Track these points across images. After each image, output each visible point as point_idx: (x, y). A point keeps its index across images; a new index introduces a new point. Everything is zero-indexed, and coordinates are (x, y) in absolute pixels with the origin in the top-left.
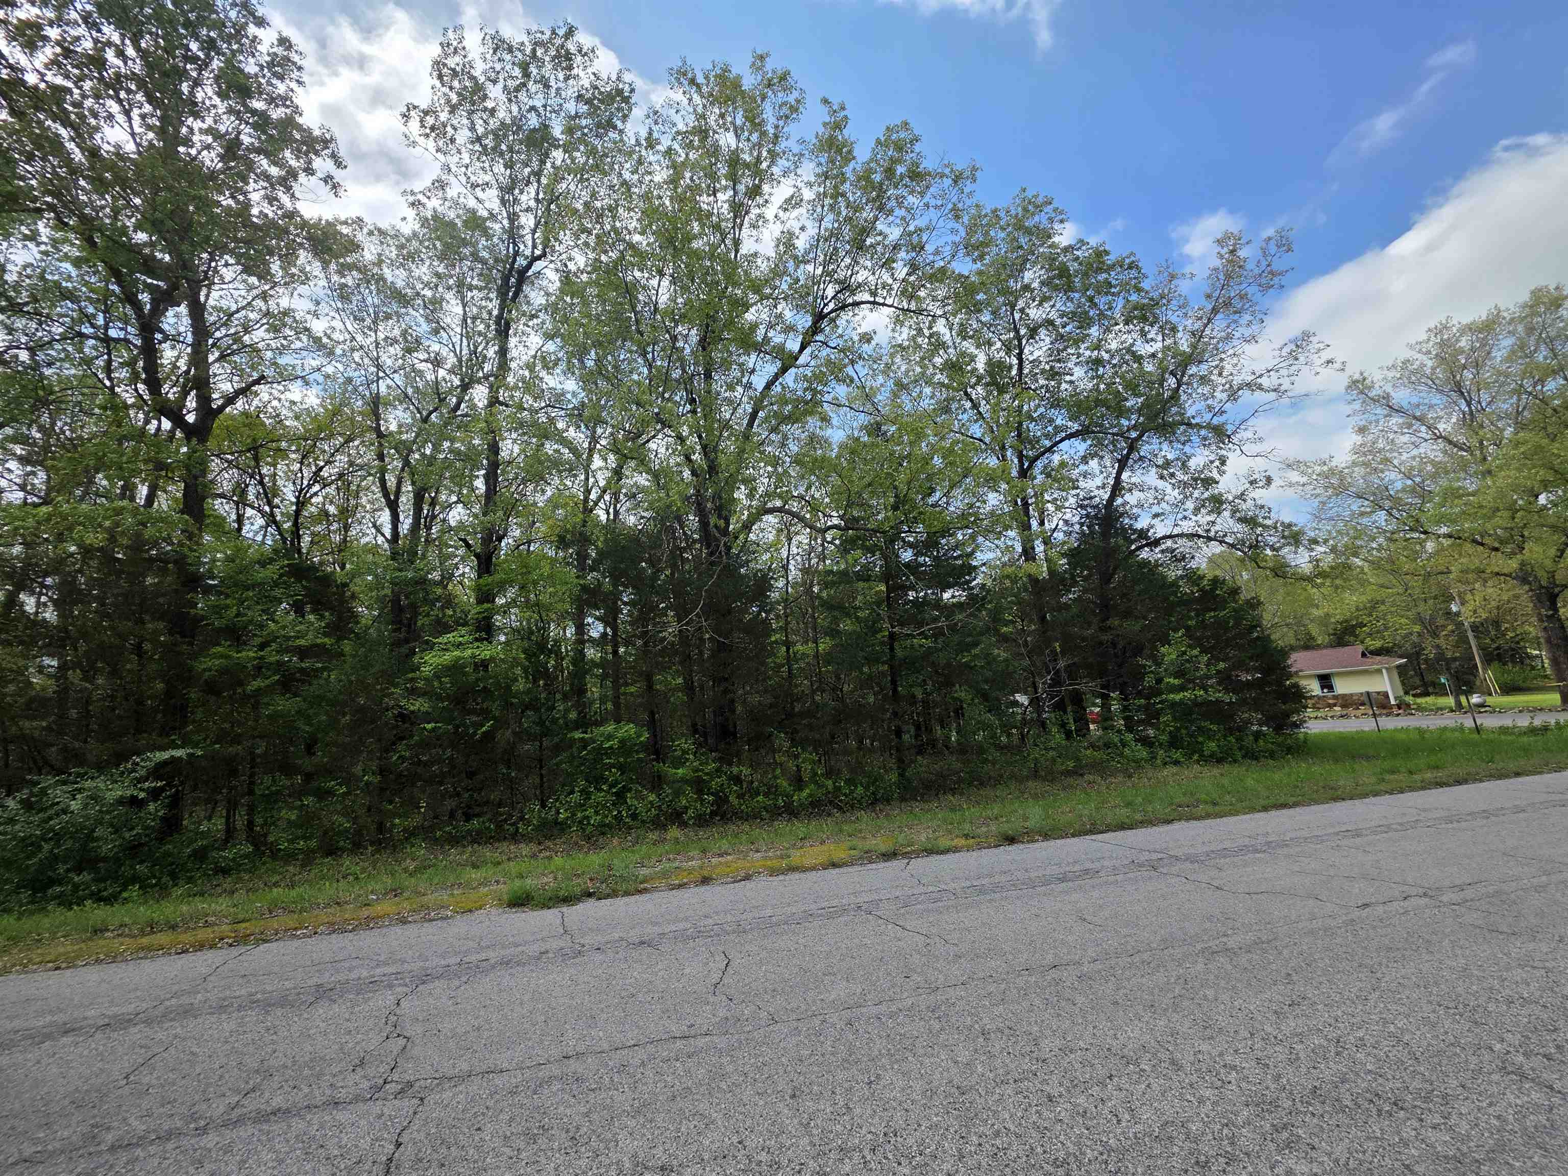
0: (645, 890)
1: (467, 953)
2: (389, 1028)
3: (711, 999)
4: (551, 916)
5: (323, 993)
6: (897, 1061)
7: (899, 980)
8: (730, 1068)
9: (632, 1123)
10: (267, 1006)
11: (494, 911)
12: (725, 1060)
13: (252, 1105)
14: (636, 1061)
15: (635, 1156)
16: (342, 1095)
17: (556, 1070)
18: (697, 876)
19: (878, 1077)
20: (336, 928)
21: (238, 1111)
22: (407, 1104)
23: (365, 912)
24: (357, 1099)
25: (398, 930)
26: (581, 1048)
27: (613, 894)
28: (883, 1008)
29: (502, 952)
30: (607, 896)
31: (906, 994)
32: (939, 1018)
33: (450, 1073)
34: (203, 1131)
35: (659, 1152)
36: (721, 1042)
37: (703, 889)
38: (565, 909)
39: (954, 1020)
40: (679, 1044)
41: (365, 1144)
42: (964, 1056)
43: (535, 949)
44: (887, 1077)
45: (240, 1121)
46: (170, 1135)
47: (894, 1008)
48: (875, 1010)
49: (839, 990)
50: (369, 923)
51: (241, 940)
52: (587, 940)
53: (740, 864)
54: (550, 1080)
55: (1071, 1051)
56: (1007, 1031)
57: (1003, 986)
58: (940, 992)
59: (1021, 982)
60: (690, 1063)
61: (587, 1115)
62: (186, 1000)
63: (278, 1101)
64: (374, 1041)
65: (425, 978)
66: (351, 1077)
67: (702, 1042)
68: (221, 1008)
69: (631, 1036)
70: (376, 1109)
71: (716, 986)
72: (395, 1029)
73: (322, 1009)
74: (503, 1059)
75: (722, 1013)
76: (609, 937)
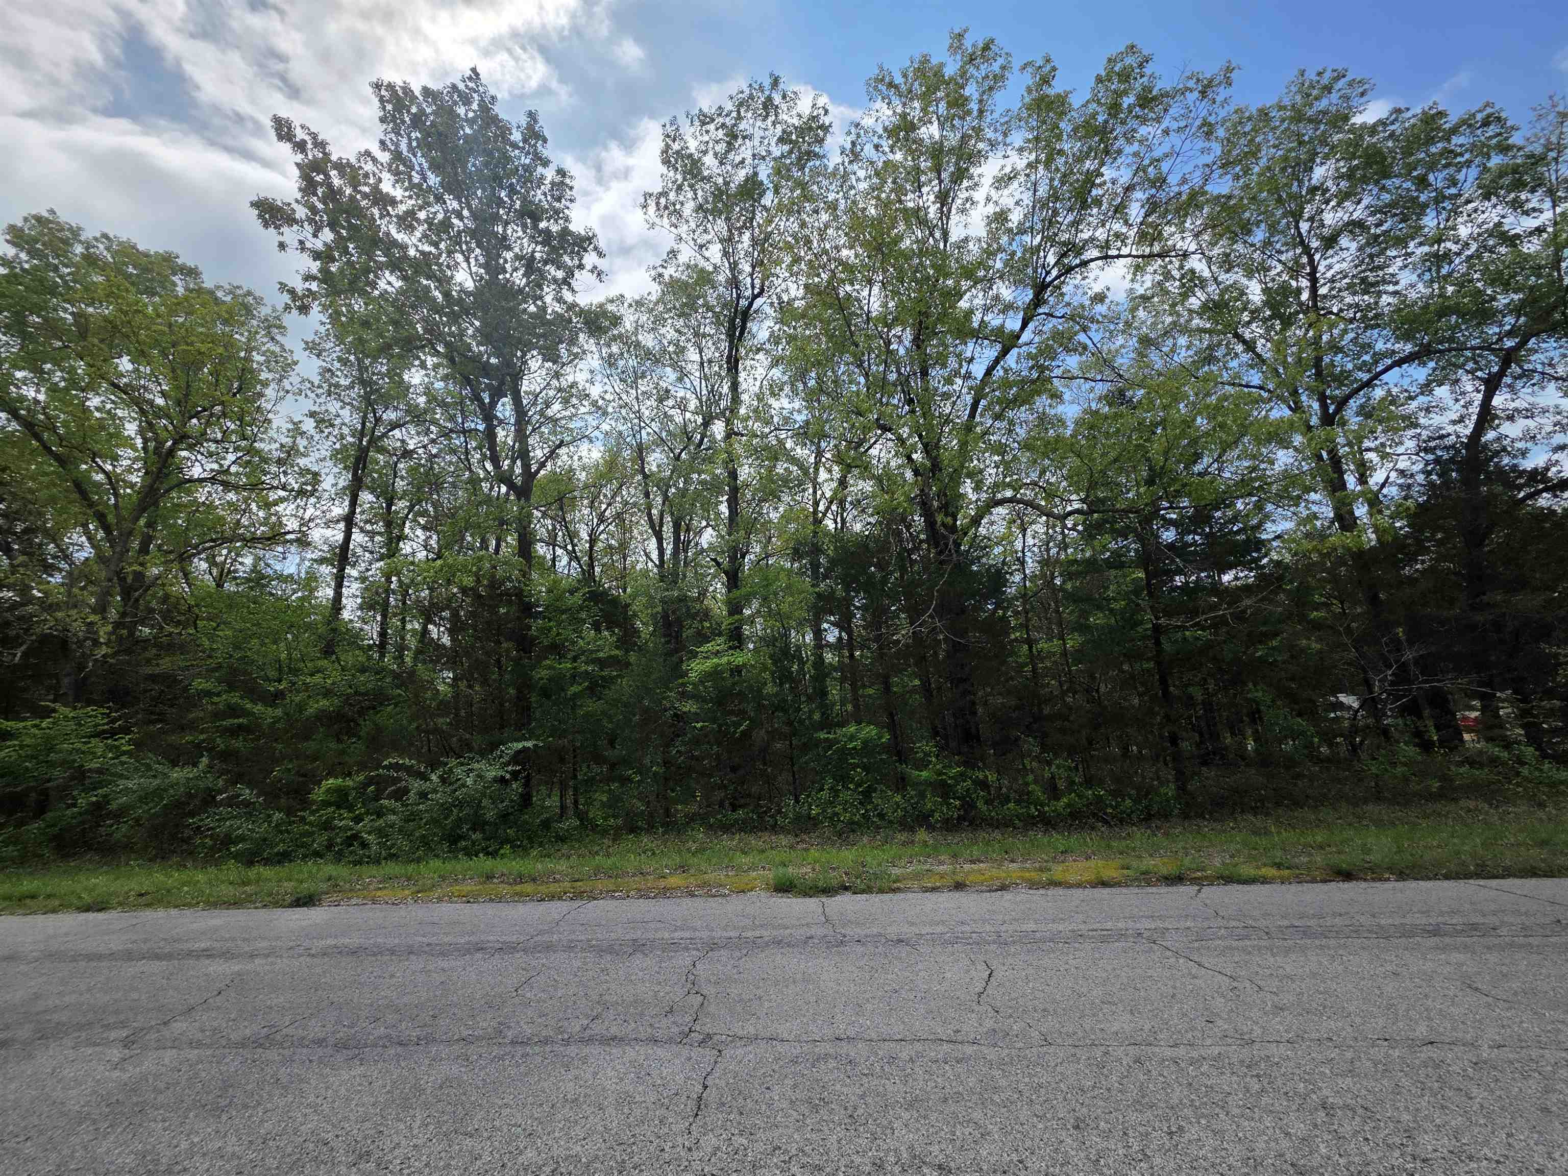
0: (898, 890)
1: (744, 929)
2: (689, 985)
3: (976, 1008)
4: (812, 904)
5: (638, 947)
6: (1204, 1116)
7: (1200, 1023)
8: (1003, 1083)
9: (906, 1115)
10: (601, 951)
11: (763, 893)
12: (997, 1073)
13: (598, 1028)
14: (904, 1055)
15: (911, 1148)
16: (659, 1035)
17: (828, 1048)
18: (949, 881)
19: (1181, 1128)
20: (643, 894)
21: (588, 1032)
22: (709, 1054)
23: (662, 883)
24: (670, 1041)
25: (687, 902)
26: (851, 1033)
27: (868, 890)
28: (1181, 1051)
29: (775, 933)
30: (863, 892)
31: (1209, 1042)
32: (1258, 1076)
33: (740, 1033)
34: (567, 1042)
35: (935, 1149)
36: (991, 1054)
37: (957, 895)
38: (824, 899)
39: (1279, 1082)
40: (945, 1046)
41: (680, 1079)
42: (1299, 1129)
43: (801, 933)
44: (1193, 1132)
45: (590, 1040)
46: (545, 1041)
47: (1195, 1054)
48: (1169, 1053)
49: (1122, 1023)
50: (665, 893)
51: (578, 895)
52: (848, 931)
53: (995, 872)
54: (826, 1057)
55: (1471, 1158)
56: (1360, 1111)
57: (1349, 1055)
58: (1257, 1046)
59: (1378, 1053)
60: (960, 1068)
61: (862, 1097)
62: (546, 938)
63: (614, 1030)
64: (680, 992)
65: (713, 946)
66: (664, 1021)
67: (969, 1050)
68: (570, 948)
69: (898, 1030)
70: (685, 1052)
71: (980, 995)
72: (693, 985)
73: (638, 960)
74: (783, 1030)
75: (989, 1024)
76: (868, 931)
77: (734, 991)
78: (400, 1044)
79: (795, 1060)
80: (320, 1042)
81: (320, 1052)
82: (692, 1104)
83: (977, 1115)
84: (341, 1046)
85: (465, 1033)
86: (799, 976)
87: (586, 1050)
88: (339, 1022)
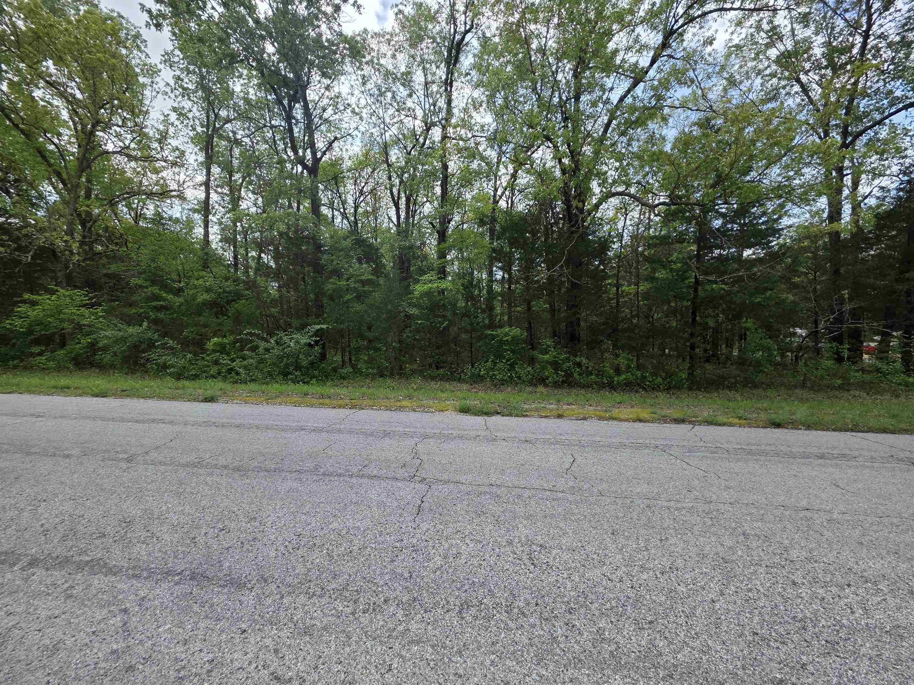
0: (527, 416)
1: (443, 429)
2: (414, 454)
3: (565, 476)
4: (480, 420)
5: (386, 434)
6: (680, 534)
7: (684, 492)
8: (576, 511)
9: (525, 522)
10: (367, 435)
11: (453, 413)
12: (573, 507)
13: (366, 471)
14: (526, 495)
15: (527, 536)
16: (398, 476)
17: (487, 489)
18: (555, 413)
19: (667, 538)
20: (388, 409)
21: (362, 473)
22: (423, 487)
23: (399, 404)
24: (404, 479)
25: (412, 414)
26: (498, 483)
27: (510, 415)
28: (672, 504)
29: (459, 432)
30: (507, 415)
31: (687, 501)
32: (711, 518)
33: (440, 479)
34: (351, 476)
35: (539, 538)
36: (571, 498)
37: (558, 420)
38: (486, 418)
39: (722, 522)
40: (548, 493)
41: (409, 497)
42: (729, 543)
43: (473, 433)
44: (672, 541)
45: (362, 476)
46: (340, 475)
47: (679, 506)
48: (665, 504)
49: (642, 488)
50: (401, 408)
51: (353, 407)
52: (499, 434)
53: (581, 411)
54: (485, 493)
55: (816, 562)
56: (763, 537)
57: (762, 512)
58: (713, 504)
59: (778, 512)
60: (554, 503)
61: (503, 512)
62: (338, 426)
63: (375, 472)
64: (408, 459)
65: (426, 437)
66: (401, 470)
67: (560, 495)
68: (350, 432)
69: (523, 483)
70: (412, 485)
71: (567, 470)
72: (416, 455)
73: (387, 441)
74: (463, 478)
75: (571, 484)
76: (509, 435)
77: (437, 460)
78: (266, 471)
79: (468, 494)
80: (225, 467)
81: (226, 472)
82: (415, 510)
83: (562, 525)
84: (237, 469)
85: (298, 468)
86: (471, 454)
87: (361, 481)
88: (234, 459)
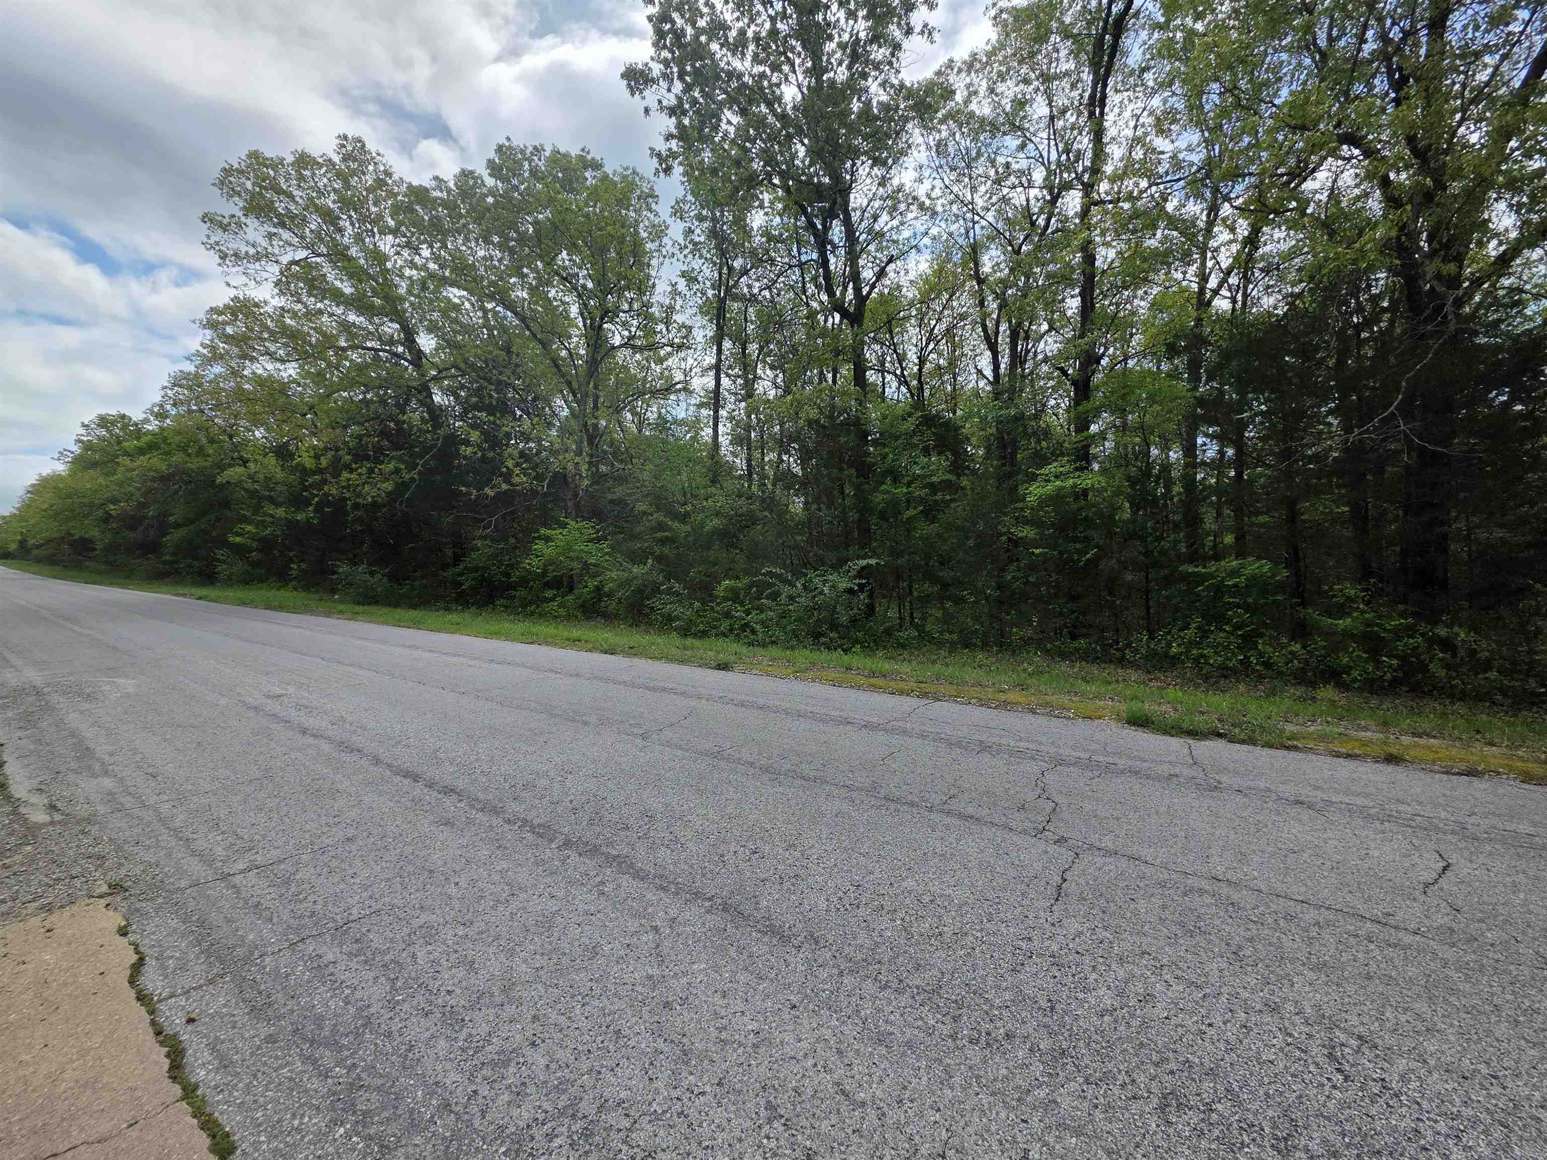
0: (1295, 748)
1: (1094, 752)
2: (1039, 791)
3: (1422, 898)
4: (1176, 744)
5: (984, 748)
9: (1311, 975)
10: (951, 744)
11: (1113, 723)
12: (1455, 974)
13: (954, 805)
14: (1308, 918)
15: (1318, 1006)
16: (1013, 824)
17: (1205, 884)
18: (1377, 750)
20: (983, 703)
21: (946, 807)
22: (1064, 855)
23: (1002, 697)
24: (1025, 832)
25: (1030, 717)
26: (1232, 877)
27: (1251, 741)
29: (1130, 763)
30: (1243, 742)
33: (1097, 844)
34: (930, 809)
36: (1445, 952)
37: (1390, 768)
38: (1191, 742)
40: (1371, 926)
41: (1038, 866)
43: (1165, 769)
45: (949, 813)
46: (912, 804)
50: (1005, 705)
51: (924, 695)
52: (1224, 779)
54: (1201, 891)
60: (1393, 953)
61: (1250, 940)
62: (901, 724)
63: (970, 810)
64: (1030, 796)
65: (1060, 762)
66: (1017, 815)
67: (1408, 939)
68: (923, 736)
69: (1298, 891)
70: (1042, 846)
71: (1427, 885)
72: (1044, 793)
73: (986, 758)
74: (1147, 853)
75: (1441, 920)
76: (1253, 784)
77: (1088, 807)
78: (803, 778)
79: (1162, 885)
80: (752, 764)
81: (752, 771)
82: (1051, 891)
83: (1421, 1006)
84: (766, 770)
85: (848, 783)
86: (1163, 809)
87: (948, 820)
88: (760, 754)
